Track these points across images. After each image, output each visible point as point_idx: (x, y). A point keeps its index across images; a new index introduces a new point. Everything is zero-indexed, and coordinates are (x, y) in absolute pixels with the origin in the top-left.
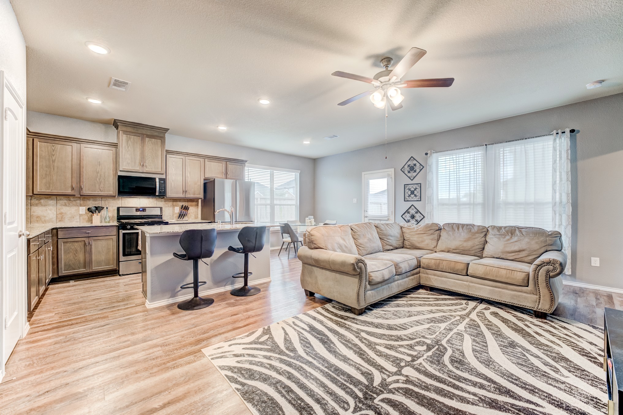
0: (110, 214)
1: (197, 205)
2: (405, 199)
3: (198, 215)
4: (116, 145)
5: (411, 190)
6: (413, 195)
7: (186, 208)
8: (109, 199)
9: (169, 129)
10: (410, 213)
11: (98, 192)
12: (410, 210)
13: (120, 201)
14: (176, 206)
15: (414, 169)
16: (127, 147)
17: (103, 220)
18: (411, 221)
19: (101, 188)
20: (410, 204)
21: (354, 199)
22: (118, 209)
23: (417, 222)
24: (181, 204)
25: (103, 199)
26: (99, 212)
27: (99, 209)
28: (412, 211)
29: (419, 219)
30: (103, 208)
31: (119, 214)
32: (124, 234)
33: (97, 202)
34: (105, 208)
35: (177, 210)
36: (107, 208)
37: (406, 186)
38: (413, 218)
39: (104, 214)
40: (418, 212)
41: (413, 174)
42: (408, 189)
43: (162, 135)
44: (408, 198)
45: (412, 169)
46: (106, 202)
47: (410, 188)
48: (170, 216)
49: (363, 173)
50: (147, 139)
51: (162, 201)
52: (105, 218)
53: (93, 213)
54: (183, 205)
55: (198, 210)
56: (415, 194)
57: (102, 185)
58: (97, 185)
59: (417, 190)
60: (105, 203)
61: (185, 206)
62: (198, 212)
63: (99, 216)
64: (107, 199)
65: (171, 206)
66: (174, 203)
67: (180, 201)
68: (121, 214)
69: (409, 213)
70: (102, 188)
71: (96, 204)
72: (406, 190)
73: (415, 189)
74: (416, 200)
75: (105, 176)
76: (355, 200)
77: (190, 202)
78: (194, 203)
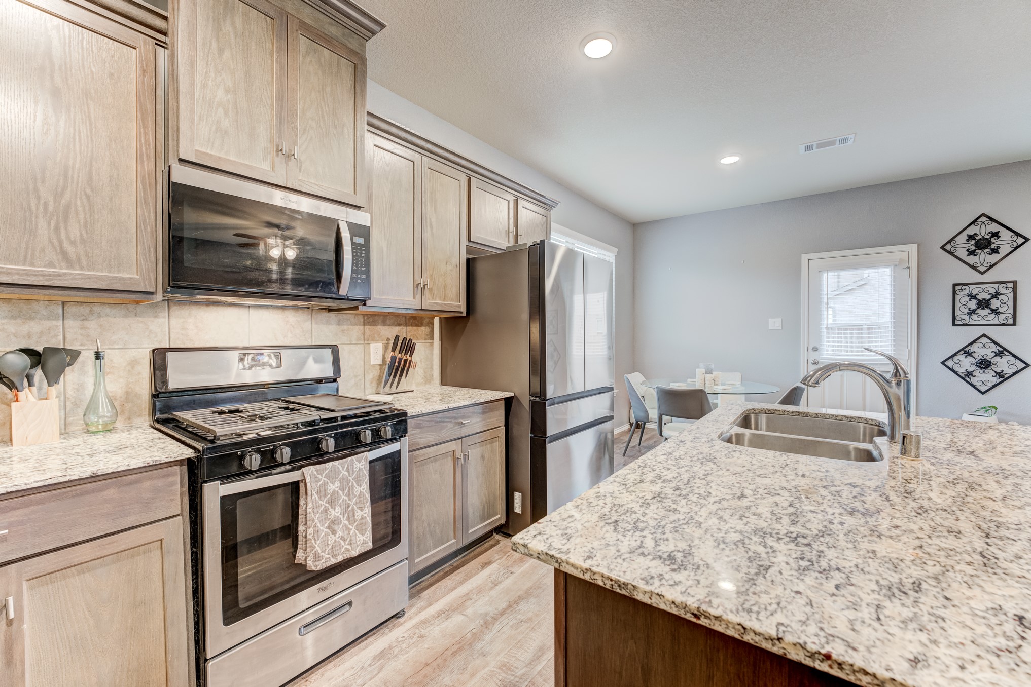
0: (114, 385)
1: (431, 337)
2: (954, 318)
3: (432, 368)
4: (158, 23)
5: (979, 297)
6: (987, 311)
7: (408, 347)
8: (107, 310)
9: (383, 26)
10: (973, 354)
11: (51, 264)
12: (974, 348)
13: (161, 320)
14: (374, 340)
15: (993, 246)
16: (214, 45)
17: (77, 419)
18: (977, 373)
19: (66, 245)
20: (977, 332)
21: (771, 321)
22: (159, 359)
23: (1001, 377)
24: (390, 332)
25: (71, 309)
26: (52, 379)
27: (51, 363)
28: (984, 351)
29: (1008, 371)
30: (75, 355)
31: (165, 382)
32: (228, 503)
33: (35, 327)
34: (87, 356)
35: (377, 353)
36: (98, 356)
37: (958, 288)
38: (986, 368)
39: (81, 387)
40: (1002, 351)
41: (984, 258)
42: (969, 295)
43: (354, 44)
44: (966, 317)
45: (983, 244)
46: (92, 324)
47: (974, 293)
48: (356, 376)
49: (805, 258)
50: (303, 42)
51: (328, 323)
52: (92, 407)
53: (11, 385)
54: (397, 337)
55: (432, 354)
56: (993, 307)
57: (75, 231)
58: (42, 224)
59: (1001, 297)
60: (83, 328)
61: (405, 339)
62: (431, 360)
63: (53, 403)
64: (97, 308)
65: (358, 339)
66: (367, 328)
67: (384, 324)
68: (175, 381)
69: (969, 354)
70: (73, 243)
71: (29, 336)
72: (957, 297)
73: (996, 295)
74: (997, 322)
75: (90, 178)
76: (775, 323)
77: (412, 325)
78: (424, 330)
